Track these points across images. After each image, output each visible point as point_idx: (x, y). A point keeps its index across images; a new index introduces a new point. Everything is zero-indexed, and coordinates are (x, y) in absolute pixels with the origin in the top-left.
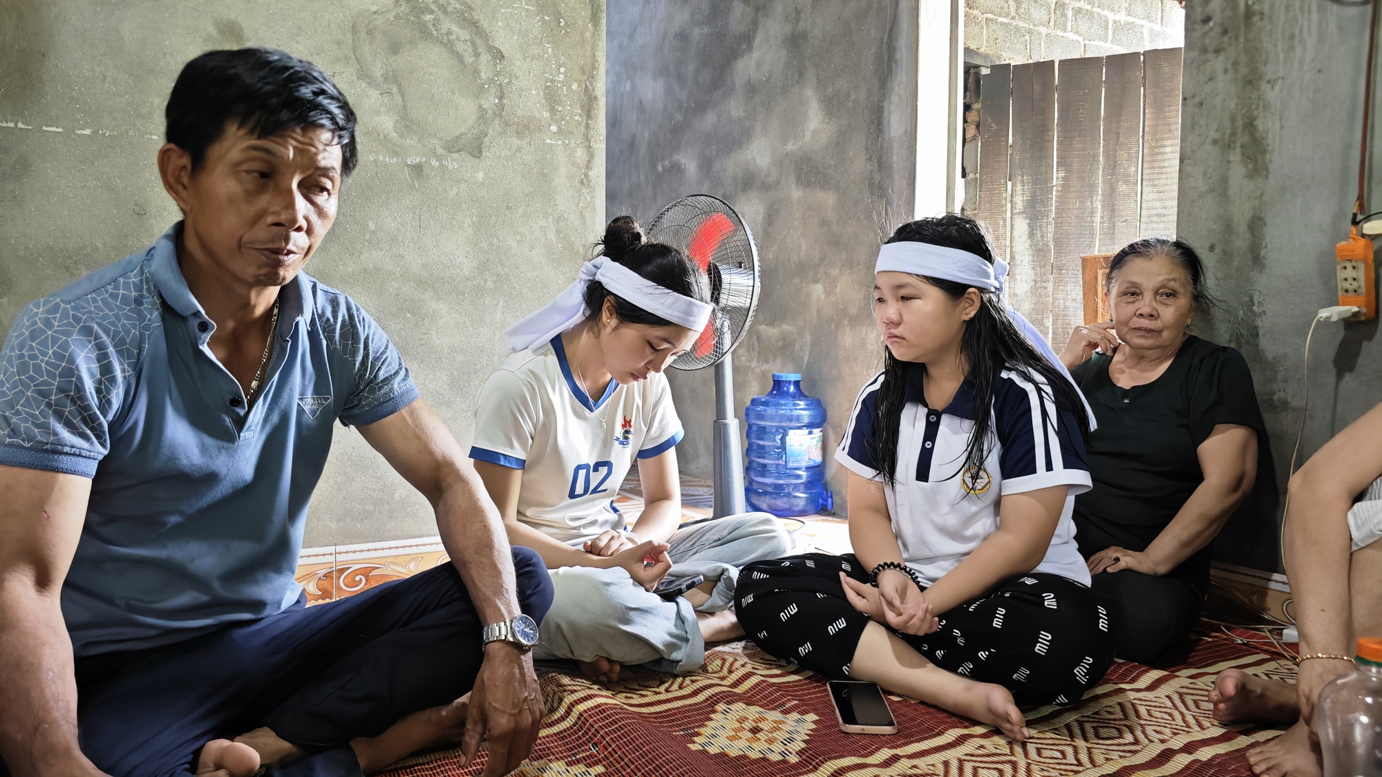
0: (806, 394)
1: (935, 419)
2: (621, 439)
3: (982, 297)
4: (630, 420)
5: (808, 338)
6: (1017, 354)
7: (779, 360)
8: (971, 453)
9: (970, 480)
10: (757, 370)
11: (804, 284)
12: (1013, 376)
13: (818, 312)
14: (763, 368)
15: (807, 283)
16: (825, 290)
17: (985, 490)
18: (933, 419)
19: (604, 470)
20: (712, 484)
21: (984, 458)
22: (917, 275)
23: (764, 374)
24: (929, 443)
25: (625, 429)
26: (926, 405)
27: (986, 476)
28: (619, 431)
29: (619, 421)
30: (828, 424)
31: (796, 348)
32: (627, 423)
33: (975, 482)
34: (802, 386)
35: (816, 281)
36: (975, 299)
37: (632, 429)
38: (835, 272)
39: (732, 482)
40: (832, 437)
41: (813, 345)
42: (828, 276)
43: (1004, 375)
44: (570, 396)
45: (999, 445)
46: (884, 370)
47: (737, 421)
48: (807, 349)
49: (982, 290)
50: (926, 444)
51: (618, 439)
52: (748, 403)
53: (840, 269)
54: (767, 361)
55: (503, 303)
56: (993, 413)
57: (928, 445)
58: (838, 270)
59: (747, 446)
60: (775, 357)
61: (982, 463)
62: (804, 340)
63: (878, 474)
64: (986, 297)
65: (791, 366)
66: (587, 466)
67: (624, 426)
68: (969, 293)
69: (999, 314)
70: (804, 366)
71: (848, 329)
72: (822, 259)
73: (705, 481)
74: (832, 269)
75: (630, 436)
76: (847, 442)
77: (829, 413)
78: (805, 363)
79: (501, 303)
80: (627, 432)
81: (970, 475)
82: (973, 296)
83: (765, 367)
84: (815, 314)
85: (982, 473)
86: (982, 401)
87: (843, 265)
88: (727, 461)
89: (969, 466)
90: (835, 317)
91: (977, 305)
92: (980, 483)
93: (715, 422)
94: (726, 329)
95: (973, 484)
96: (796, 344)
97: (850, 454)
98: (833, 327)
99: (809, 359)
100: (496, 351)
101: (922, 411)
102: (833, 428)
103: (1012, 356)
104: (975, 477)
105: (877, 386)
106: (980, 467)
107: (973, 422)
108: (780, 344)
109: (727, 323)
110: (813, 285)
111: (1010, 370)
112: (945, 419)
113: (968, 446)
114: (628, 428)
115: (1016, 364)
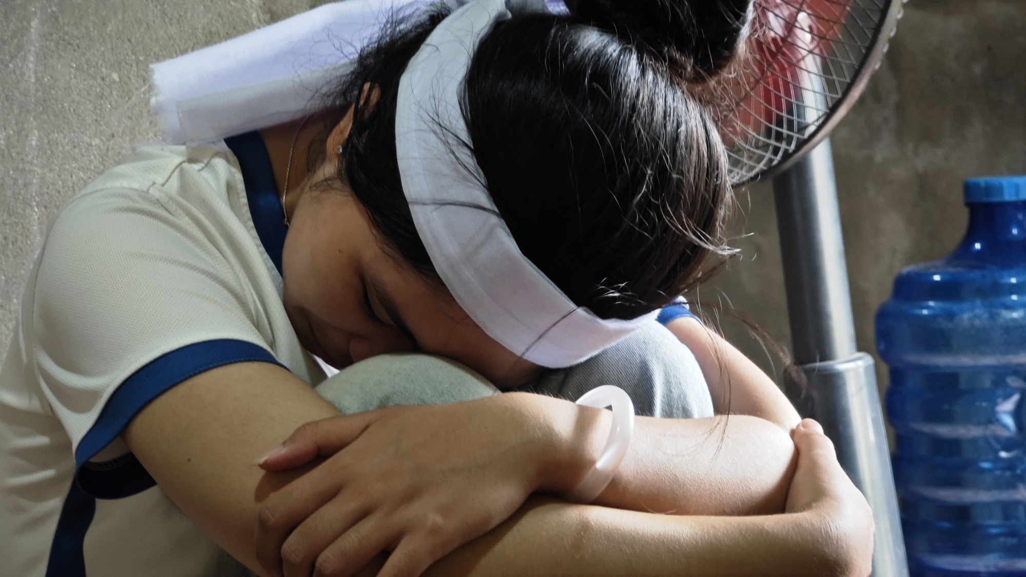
7: (977, 128)
10: (899, 173)
14: (920, 164)
47: (866, 360)
54: (929, 136)
55: (43, 23)
60: (961, 118)
79: (35, 23)
83: (928, 158)
94: (804, 39)
100: (34, 189)
108: (978, 69)
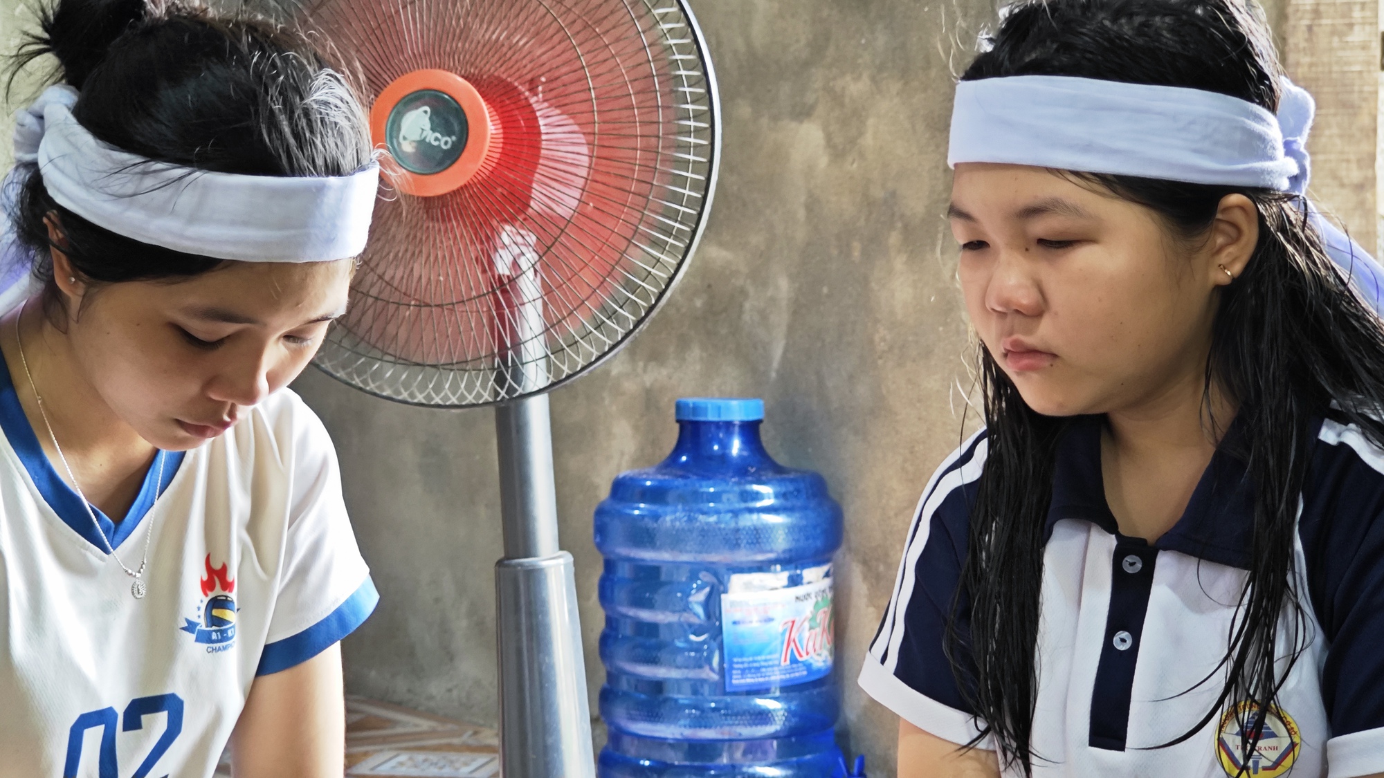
0: (781, 459)
1: (1139, 566)
2: (202, 624)
3: (1261, 218)
4: (224, 569)
5: (783, 287)
6: (1364, 375)
7: (695, 353)
8: (1239, 664)
9: (1238, 740)
10: (630, 386)
11: (764, 121)
12: (1354, 439)
13: (809, 208)
14: (648, 380)
15: (775, 118)
16: (829, 138)
17: (1280, 769)
18: (1133, 565)
19: (158, 723)
20: (496, 742)
21: (1277, 679)
22: (1076, 174)
23: (650, 399)
24: (1124, 634)
25: (211, 595)
26: (1110, 525)
27: (1282, 730)
28: (194, 602)
29: (194, 572)
30: (849, 549)
31: (746, 317)
32: (216, 576)
33: (1253, 749)
34: (767, 435)
35: (802, 113)
36: (1244, 225)
37: (233, 595)
38: (856, 87)
39: (556, 748)
40: (859, 587)
41: (798, 310)
42: (837, 99)
43: (1329, 435)
44: (40, 509)
45: (1319, 639)
46: (985, 428)
47: (567, 558)
48: (780, 320)
49: (1259, 193)
50: (1116, 639)
51: (191, 626)
52: (604, 493)
53: (873, 79)
54: (656, 357)
56: (1298, 545)
57: (1122, 641)
58: (865, 77)
59: (599, 625)
60: (684, 344)
61: (1270, 693)
62: (769, 294)
63: (983, 734)
64: (1268, 211)
65: (731, 374)
66: (102, 717)
67: (207, 586)
68: (1228, 209)
69: (1308, 255)
70: (773, 375)
71: (899, 262)
72: (818, 47)
73: (475, 733)
74: (848, 78)
75: (230, 616)
76: (894, 637)
77: (851, 515)
78: (775, 364)
80: (218, 603)
81: (1237, 728)
82: (1238, 217)
83: (654, 376)
84: (801, 214)
85: (1271, 722)
86: (1270, 514)
87: (881, 68)
88: (542, 687)
89: (1236, 705)
90: (862, 222)
91: (1251, 236)
92: (1268, 750)
93: (500, 563)
95: (1247, 757)
96: (747, 306)
97: (902, 673)
98: (856, 254)
99: (786, 351)
101: (1103, 545)
102: (865, 563)
103: (1347, 379)
104: (1253, 733)
105: (972, 472)
106: (1267, 702)
107: (1246, 574)
108: (699, 303)
109: (529, 258)
110: (793, 125)
111: (1343, 418)
112: (1167, 566)
113: (1231, 649)
114: (218, 591)
115: (1362, 403)
